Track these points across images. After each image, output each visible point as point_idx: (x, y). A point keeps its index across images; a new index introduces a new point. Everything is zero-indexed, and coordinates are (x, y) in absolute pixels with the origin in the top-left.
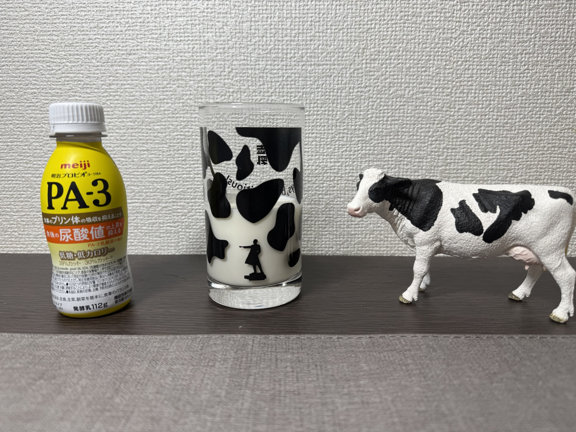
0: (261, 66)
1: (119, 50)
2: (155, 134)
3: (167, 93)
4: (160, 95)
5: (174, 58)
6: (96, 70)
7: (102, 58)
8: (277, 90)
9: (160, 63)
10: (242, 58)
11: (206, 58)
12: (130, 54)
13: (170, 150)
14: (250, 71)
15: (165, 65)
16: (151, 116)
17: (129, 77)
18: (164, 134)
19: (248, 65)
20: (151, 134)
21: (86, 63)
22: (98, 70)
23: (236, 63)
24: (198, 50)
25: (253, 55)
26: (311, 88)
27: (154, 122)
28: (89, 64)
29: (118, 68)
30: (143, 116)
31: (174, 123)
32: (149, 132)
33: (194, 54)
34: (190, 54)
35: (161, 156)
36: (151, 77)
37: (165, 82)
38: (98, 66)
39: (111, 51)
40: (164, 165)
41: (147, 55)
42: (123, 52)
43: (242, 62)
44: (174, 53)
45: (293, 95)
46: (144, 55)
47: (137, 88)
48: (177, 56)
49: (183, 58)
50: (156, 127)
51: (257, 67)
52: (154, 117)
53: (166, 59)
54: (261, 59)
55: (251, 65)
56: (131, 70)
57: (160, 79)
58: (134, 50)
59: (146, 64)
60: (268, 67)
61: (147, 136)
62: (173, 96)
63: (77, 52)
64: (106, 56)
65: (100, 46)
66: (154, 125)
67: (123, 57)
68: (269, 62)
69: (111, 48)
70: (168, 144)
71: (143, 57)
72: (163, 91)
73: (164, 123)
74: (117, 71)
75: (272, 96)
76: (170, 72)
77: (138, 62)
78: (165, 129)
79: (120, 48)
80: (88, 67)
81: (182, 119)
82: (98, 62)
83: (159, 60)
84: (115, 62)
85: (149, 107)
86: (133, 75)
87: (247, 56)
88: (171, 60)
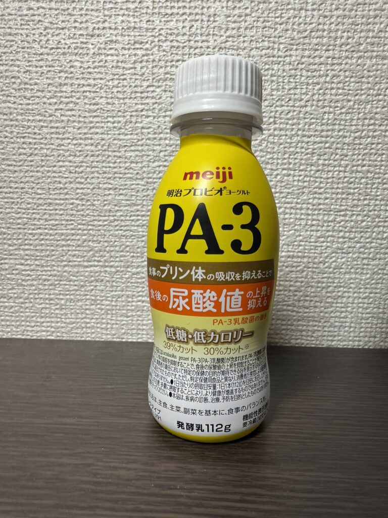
0: (294, 58)
1: (75, 28)
2: (127, 165)
3: (147, 101)
4: (136, 104)
5: (161, 44)
6: (39, 61)
7: (48, 40)
8: (316, 97)
9: (139, 52)
10: (266, 44)
11: (210, 44)
12: (92, 36)
13: (148, 189)
14: (276, 67)
15: (147, 55)
16: (122, 137)
17: (90, 73)
18: (140, 165)
19: (274, 56)
20: (121, 165)
21: (23, 48)
22: (42, 60)
23: (255, 53)
24: (199, 31)
25: (282, 40)
26: (369, 95)
27: (125, 146)
28: (29, 50)
29: (74, 58)
30: (110, 136)
31: (155, 148)
32: (118, 161)
33: (191, 38)
34: (186, 37)
35: (133, 198)
36: (123, 75)
37: (145, 84)
38: (41, 54)
39: (63, 29)
40: (138, 211)
41: (119, 38)
42: (81, 32)
43: (264, 52)
44: (160, 35)
45: (339, 105)
46: (114, 38)
47: (102, 91)
48: (166, 40)
49: (175, 44)
50: (129, 154)
51: (288, 59)
52: (126, 137)
53: (147, 46)
54: (295, 47)
55: (278, 57)
56: (94, 62)
57: (137, 77)
58: (98, 28)
59: (116, 52)
60: (303, 60)
61: (114, 168)
62: (156, 106)
63: (9, 31)
64: (55, 38)
65: (47, 21)
66: (125, 151)
67: (81, 40)
68: (307, 53)
69: (63, 25)
70: (145, 180)
71: (111, 41)
72: (142, 98)
73: (140, 148)
74: (72, 64)
75: (306, 106)
76: (153, 67)
77: (105, 49)
78: (142, 156)
79: (77, 25)
80: (26, 56)
81: (167, 142)
82: (42, 47)
83: (137, 46)
84: (69, 47)
85: (119, 122)
86: (96, 70)
87: (274, 43)
88: (155, 46)
